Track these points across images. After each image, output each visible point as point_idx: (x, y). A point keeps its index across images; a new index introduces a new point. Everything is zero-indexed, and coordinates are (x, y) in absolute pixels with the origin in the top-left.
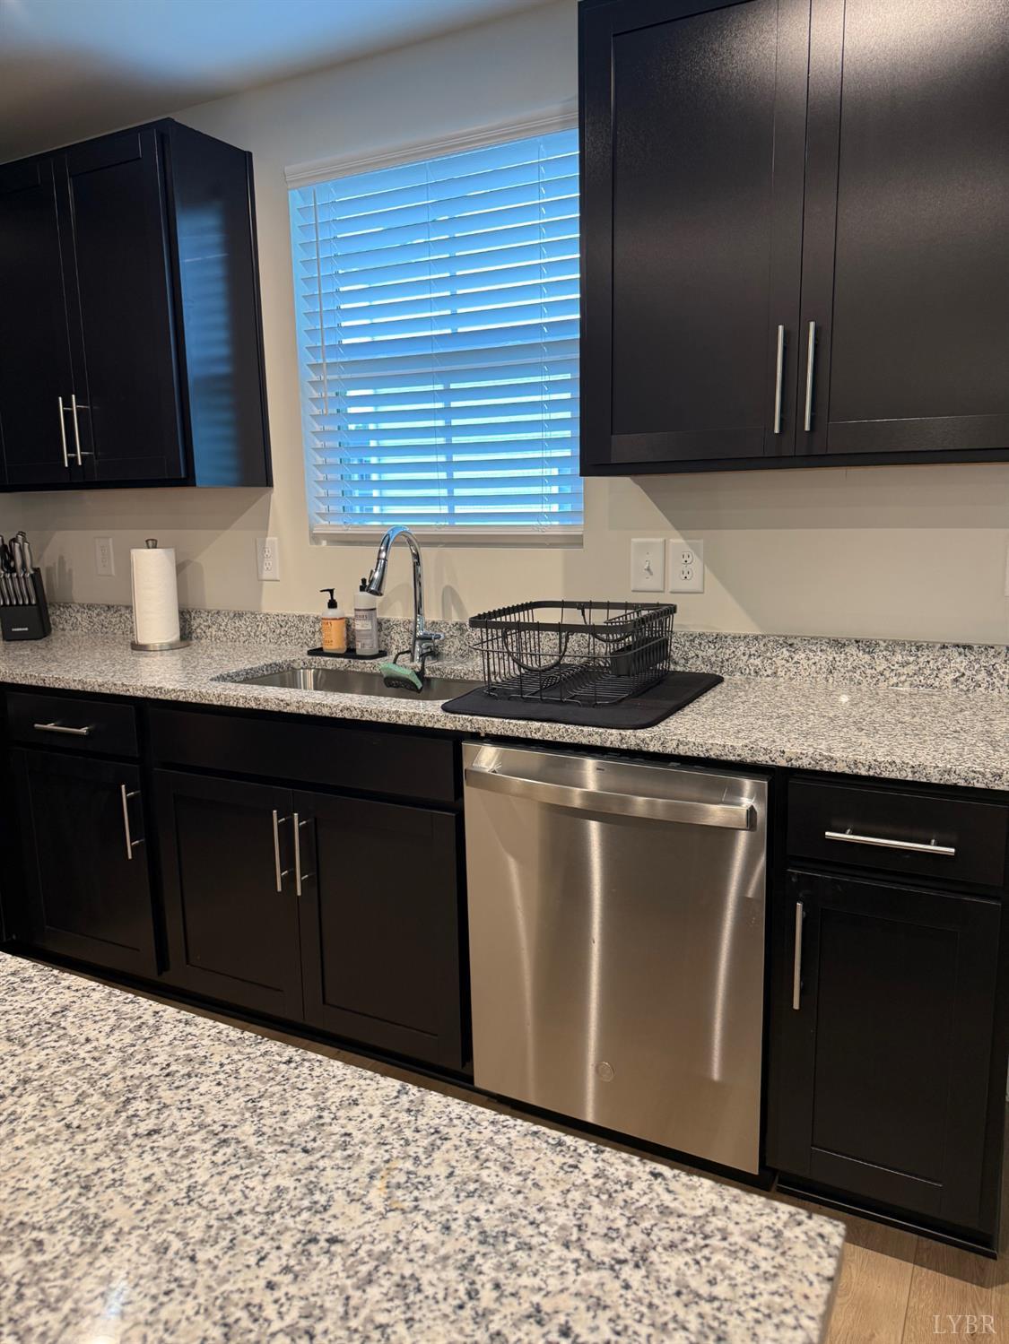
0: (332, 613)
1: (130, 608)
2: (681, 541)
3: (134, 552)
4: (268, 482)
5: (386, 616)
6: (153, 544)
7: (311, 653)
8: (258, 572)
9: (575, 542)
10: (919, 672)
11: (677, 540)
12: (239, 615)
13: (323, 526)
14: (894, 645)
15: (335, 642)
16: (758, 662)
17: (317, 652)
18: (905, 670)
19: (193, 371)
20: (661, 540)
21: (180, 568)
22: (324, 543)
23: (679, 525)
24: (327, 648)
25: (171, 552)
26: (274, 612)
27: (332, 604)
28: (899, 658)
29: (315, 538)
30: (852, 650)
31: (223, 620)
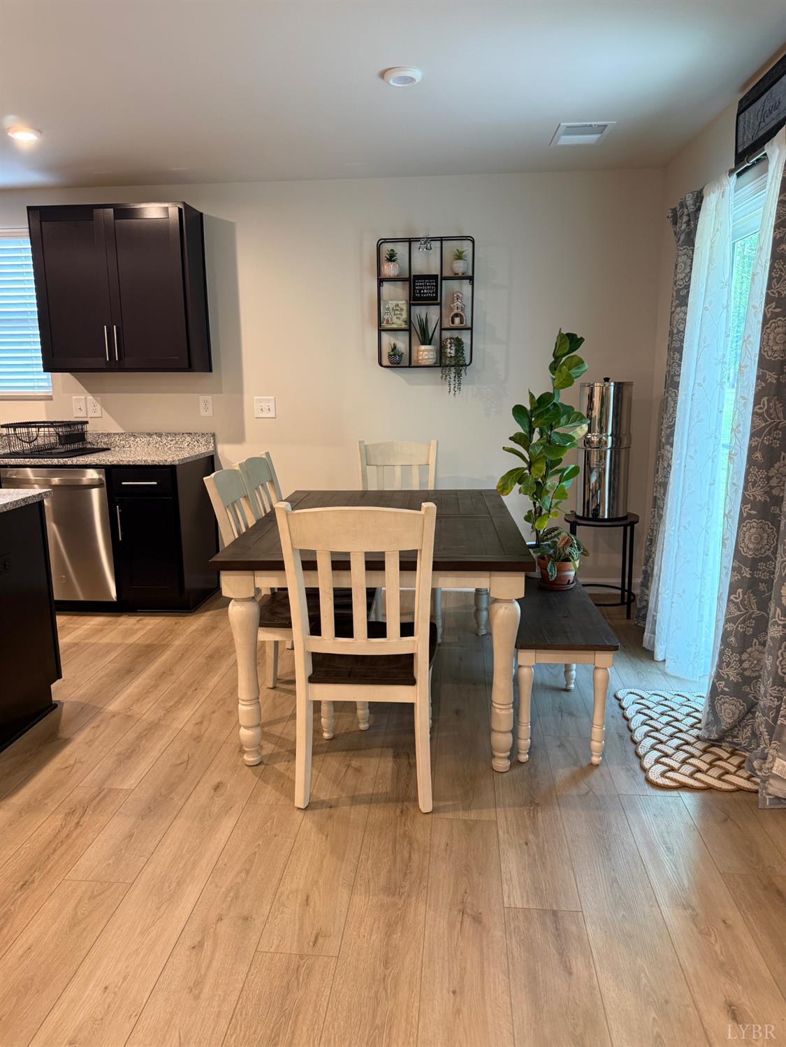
9: (49, 398)
11: (90, 397)
20: (84, 397)
30: (155, 436)
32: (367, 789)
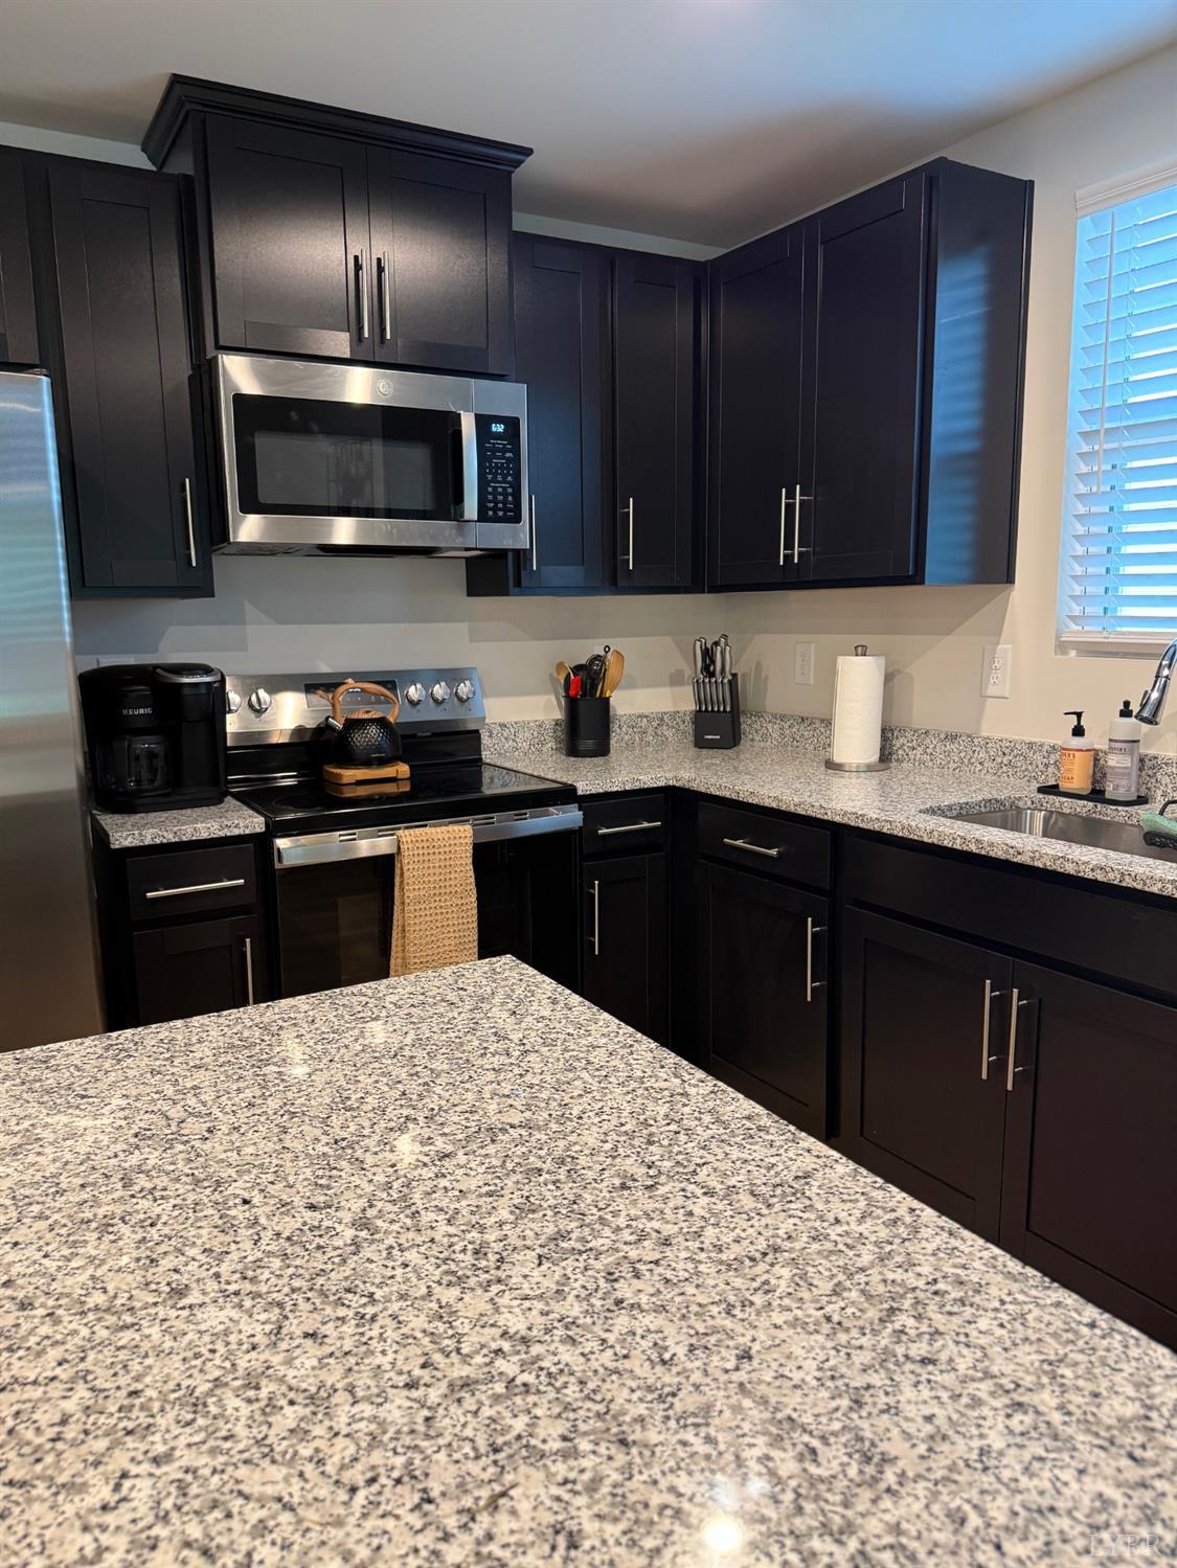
0: (1077, 742)
1: (828, 722)
3: (841, 660)
4: (1009, 578)
5: (1154, 752)
6: (860, 650)
7: (1043, 790)
8: (982, 685)
12: (952, 737)
13: (1074, 632)
17: (1051, 790)
19: (936, 449)
21: (889, 678)
22: (1073, 653)
25: (882, 661)
26: (997, 736)
27: (1078, 731)
29: (1062, 647)
31: (932, 742)
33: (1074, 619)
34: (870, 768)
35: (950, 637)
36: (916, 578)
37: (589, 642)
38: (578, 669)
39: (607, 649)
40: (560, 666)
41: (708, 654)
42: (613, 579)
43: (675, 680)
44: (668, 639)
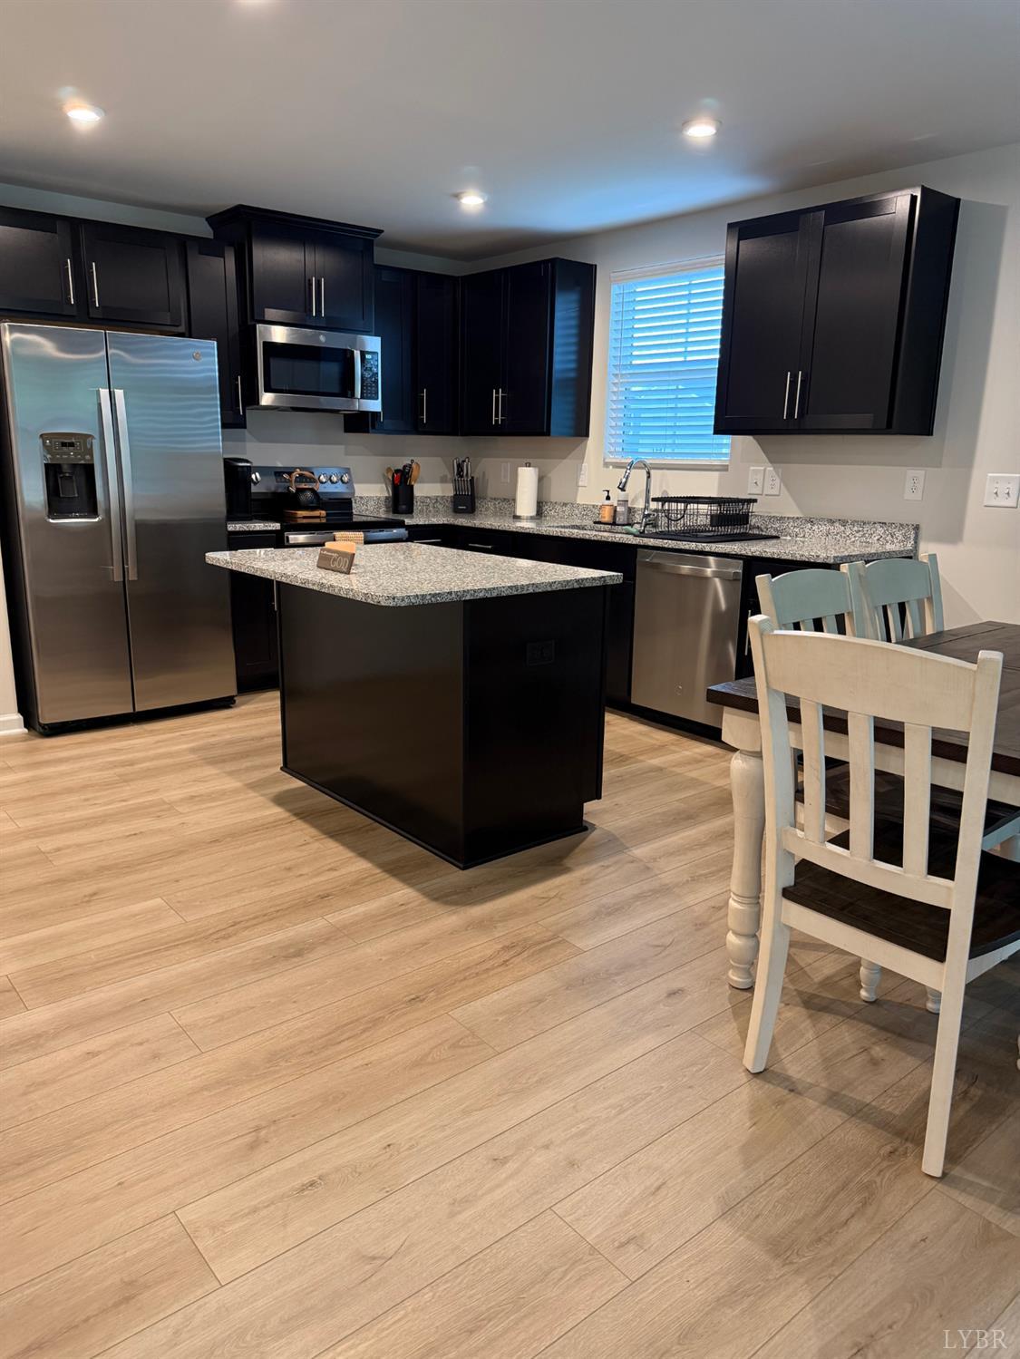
0: (607, 502)
1: (514, 500)
2: (772, 469)
3: (520, 469)
4: (587, 435)
5: (634, 506)
6: (529, 465)
7: (595, 523)
8: (577, 483)
9: (724, 468)
10: (863, 535)
11: (770, 468)
12: (565, 505)
13: (611, 459)
14: (854, 523)
15: (607, 517)
16: (797, 530)
17: (599, 523)
18: (857, 535)
19: (556, 376)
20: (763, 468)
21: (541, 479)
22: (610, 467)
23: (772, 461)
24: (603, 520)
25: (537, 470)
26: (581, 503)
27: (608, 498)
28: (856, 528)
29: (606, 465)
30: (837, 524)
31: (558, 507)
32: (865, 1094)
33: (610, 452)
34: (532, 518)
35: (565, 461)
36: (548, 433)
37: (403, 458)
38: (397, 471)
39: (412, 461)
40: (389, 469)
41: (460, 466)
42: (417, 428)
43: (443, 480)
44: (439, 459)
